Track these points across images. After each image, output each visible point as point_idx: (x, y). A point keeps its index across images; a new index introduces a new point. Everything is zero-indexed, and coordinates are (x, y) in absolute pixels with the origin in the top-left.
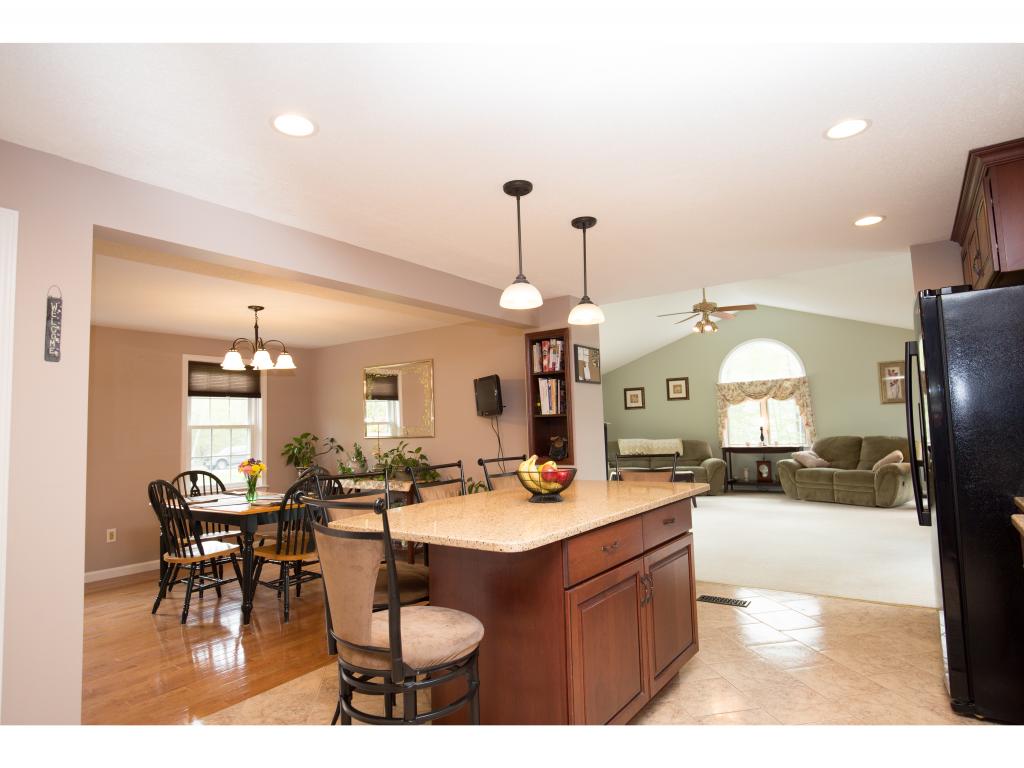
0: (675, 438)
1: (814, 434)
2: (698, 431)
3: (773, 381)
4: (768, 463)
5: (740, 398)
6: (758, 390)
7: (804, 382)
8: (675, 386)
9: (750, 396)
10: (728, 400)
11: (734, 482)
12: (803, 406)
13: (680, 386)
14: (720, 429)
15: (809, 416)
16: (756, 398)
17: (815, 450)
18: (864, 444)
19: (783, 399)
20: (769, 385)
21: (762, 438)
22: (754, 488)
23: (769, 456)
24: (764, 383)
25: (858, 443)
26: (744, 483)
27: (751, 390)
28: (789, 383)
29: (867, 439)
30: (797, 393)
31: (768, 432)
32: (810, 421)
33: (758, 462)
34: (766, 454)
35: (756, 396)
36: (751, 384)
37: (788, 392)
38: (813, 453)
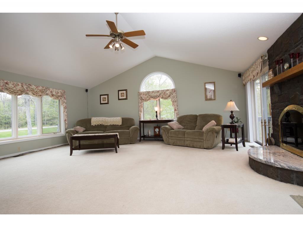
0: (119, 117)
1: (177, 114)
2: (130, 113)
3: (162, 91)
4: (159, 128)
5: (148, 99)
6: (155, 95)
7: (174, 91)
8: (121, 94)
9: (152, 97)
10: (143, 99)
11: (144, 136)
12: (173, 102)
13: (124, 93)
14: (140, 112)
15: (176, 106)
16: (155, 98)
17: (178, 121)
18: (198, 118)
19: (166, 98)
20: (160, 93)
21: (157, 116)
22: (153, 139)
23: (159, 124)
24: (158, 92)
25: (195, 117)
26: (149, 137)
27: (153, 94)
28: (168, 91)
29: (200, 115)
30: (171, 96)
31: (160, 114)
32: (176, 108)
33: (154, 127)
34: (159, 123)
35: (154, 97)
36: (153, 92)
37: (168, 95)
38: (177, 122)
